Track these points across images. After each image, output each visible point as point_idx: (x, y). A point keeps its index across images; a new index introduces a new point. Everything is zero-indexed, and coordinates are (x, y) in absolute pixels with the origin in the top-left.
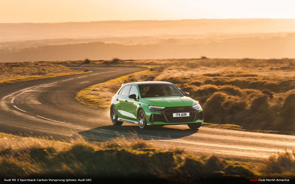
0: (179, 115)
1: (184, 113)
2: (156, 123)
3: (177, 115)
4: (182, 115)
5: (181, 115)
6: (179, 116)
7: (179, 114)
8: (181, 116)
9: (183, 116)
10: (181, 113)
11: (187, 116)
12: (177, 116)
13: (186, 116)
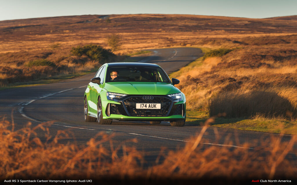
0: (146, 106)
1: (152, 104)
2: (113, 116)
3: (142, 105)
4: (149, 106)
5: (147, 106)
6: (144, 108)
7: (145, 104)
8: (147, 108)
9: (151, 108)
10: (149, 104)
11: (157, 108)
12: (142, 108)
13: (155, 108)
